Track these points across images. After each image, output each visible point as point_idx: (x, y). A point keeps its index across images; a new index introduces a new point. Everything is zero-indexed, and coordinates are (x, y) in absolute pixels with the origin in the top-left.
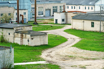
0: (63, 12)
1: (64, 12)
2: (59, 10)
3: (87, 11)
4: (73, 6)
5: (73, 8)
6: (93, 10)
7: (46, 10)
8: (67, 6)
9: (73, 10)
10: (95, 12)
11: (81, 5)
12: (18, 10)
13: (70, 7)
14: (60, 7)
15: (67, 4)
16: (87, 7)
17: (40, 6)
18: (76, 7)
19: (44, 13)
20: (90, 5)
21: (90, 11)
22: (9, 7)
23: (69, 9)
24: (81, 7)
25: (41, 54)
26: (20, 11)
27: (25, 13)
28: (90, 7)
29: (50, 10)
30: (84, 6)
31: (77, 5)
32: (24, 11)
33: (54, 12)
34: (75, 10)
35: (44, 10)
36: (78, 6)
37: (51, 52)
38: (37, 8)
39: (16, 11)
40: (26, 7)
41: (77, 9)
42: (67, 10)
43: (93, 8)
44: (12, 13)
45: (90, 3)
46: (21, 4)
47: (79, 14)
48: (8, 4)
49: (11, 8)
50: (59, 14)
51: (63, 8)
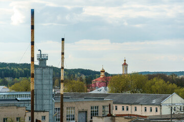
0: (108, 116)
1: (110, 115)
2: (100, 113)
3: (148, 114)
4: (125, 107)
5: (125, 109)
6: (158, 113)
7: (80, 112)
8: (114, 106)
9: (125, 112)
11: (138, 104)
12: (33, 111)
13: (120, 107)
14: (104, 107)
15: (114, 103)
16: (148, 108)
17: (70, 105)
18: (130, 107)
19: (76, 117)
20: (153, 104)
21: (154, 113)
22: (18, 107)
23: (119, 110)
24: (139, 107)
26: (35, 113)
27: (44, 118)
28: (154, 108)
29: (86, 112)
30: (143, 107)
31: (131, 104)
32: (43, 114)
33: (92, 115)
34: (129, 112)
35: (77, 112)
36: (133, 107)
38: (65, 109)
39: (29, 114)
40: (46, 108)
41: (131, 110)
42: (114, 113)
43: (159, 109)
44: (22, 117)
45: (154, 102)
46: (37, 102)
47: (135, 119)
48: (16, 102)
49: (20, 109)
50: (101, 119)
51: (107, 109)
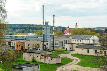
0: (70, 43)
1: (71, 43)
2: (68, 42)
3: (85, 43)
4: (77, 40)
5: (77, 41)
6: (89, 43)
7: (60, 42)
8: (73, 40)
10: (90, 43)
11: (81, 39)
12: (43, 42)
13: (75, 40)
14: (69, 40)
15: (72, 39)
16: (85, 41)
17: (56, 40)
18: (78, 40)
19: (59, 44)
20: (87, 39)
21: (87, 43)
22: (38, 40)
23: (74, 41)
24: (81, 40)
25: (57, 69)
26: (44, 42)
27: (47, 44)
28: (87, 41)
29: (62, 42)
30: (83, 40)
31: (79, 39)
32: (47, 43)
33: (65, 43)
35: (59, 42)
36: (80, 40)
37: (63, 68)
38: (55, 41)
39: (42, 43)
40: (48, 40)
41: (79, 41)
42: (73, 42)
43: (89, 41)
44: (39, 44)
45: (87, 38)
46: (45, 38)
47: (80, 44)
48: (37, 38)
50: (68, 45)
51: (70, 41)
